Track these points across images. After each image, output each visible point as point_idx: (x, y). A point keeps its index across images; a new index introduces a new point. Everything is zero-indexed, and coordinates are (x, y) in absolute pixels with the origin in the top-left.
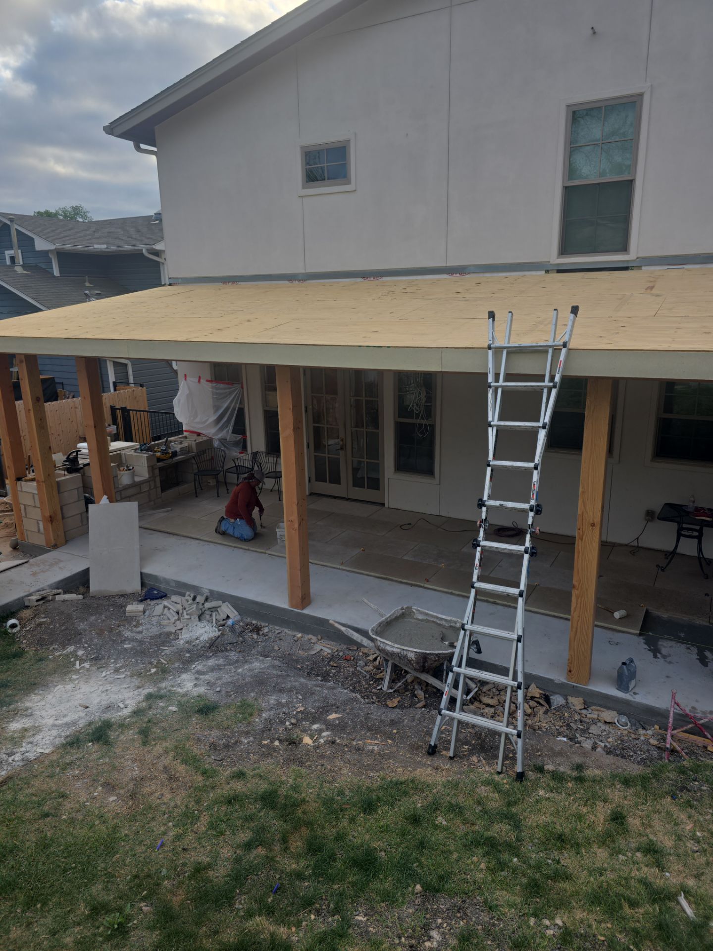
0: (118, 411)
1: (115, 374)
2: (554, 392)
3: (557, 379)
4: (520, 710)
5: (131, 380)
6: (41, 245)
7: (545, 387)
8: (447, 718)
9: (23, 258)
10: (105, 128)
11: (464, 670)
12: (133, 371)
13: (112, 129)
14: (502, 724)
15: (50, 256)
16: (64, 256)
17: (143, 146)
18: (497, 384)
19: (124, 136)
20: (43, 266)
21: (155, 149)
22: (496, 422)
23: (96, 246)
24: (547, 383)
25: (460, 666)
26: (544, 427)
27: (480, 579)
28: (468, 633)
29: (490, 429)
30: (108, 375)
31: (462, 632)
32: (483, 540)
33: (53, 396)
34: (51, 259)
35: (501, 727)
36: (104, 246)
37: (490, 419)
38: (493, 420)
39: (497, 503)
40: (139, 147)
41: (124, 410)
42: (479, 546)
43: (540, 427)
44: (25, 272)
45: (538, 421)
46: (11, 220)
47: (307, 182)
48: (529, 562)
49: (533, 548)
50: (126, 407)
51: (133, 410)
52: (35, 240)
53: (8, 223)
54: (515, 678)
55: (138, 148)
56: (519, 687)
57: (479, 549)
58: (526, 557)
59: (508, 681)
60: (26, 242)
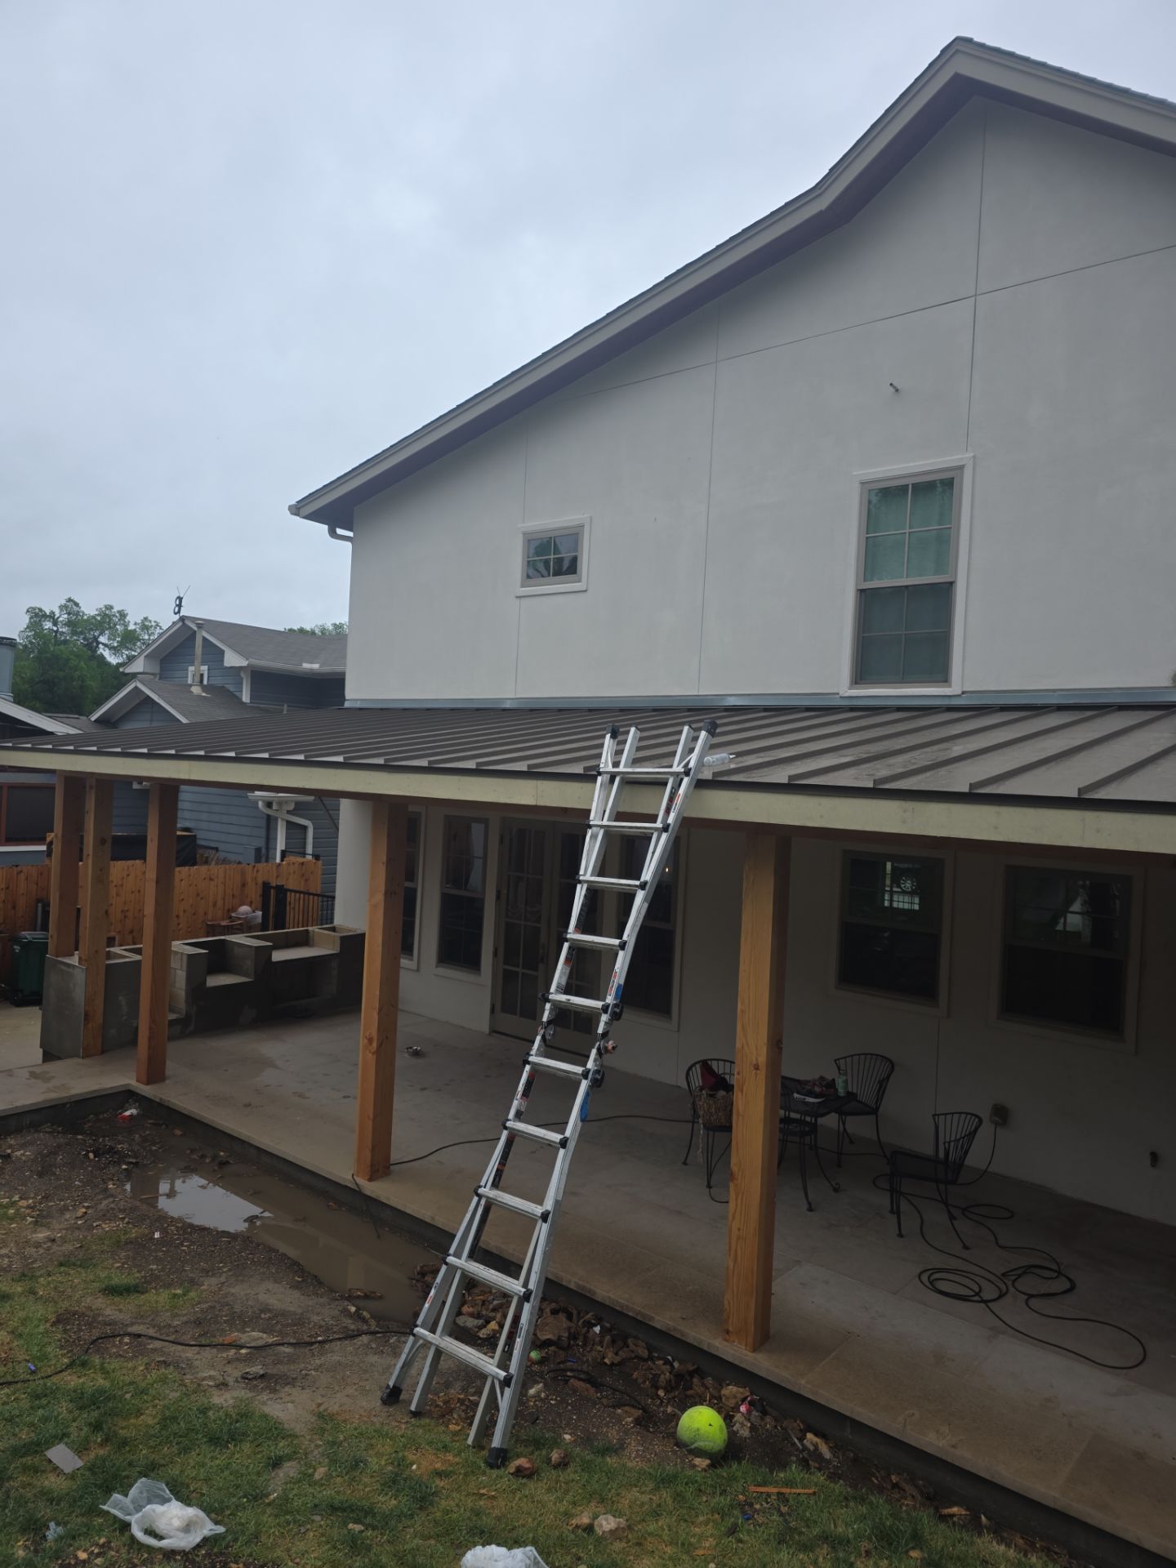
0: (272, 891)
1: (286, 839)
2: (664, 836)
3: (670, 820)
4: (519, 1337)
5: (309, 849)
6: (232, 659)
7: (656, 829)
8: (421, 1342)
9: (208, 677)
10: (290, 508)
11: (463, 1263)
12: (314, 838)
13: (299, 508)
14: (491, 1361)
15: (242, 675)
16: (260, 678)
17: (340, 531)
18: (600, 823)
19: (315, 516)
20: (231, 688)
21: (350, 534)
22: (588, 877)
23: (306, 666)
24: (659, 824)
25: (458, 1255)
26: (643, 886)
27: (519, 1116)
28: (483, 1202)
29: (579, 886)
30: (276, 839)
31: (476, 1199)
32: (537, 1055)
33: (191, 861)
34: (242, 679)
35: (489, 1365)
36: (316, 666)
37: (581, 872)
38: (584, 875)
39: (563, 998)
40: (335, 532)
41: (282, 891)
42: (529, 1063)
43: (636, 886)
44: (204, 694)
45: (639, 879)
46: (200, 626)
47: (528, 577)
48: (587, 1095)
49: (597, 1072)
50: (283, 886)
51: (296, 892)
52: (226, 655)
53: (196, 629)
54: (525, 1285)
55: (333, 533)
56: (526, 1297)
57: (528, 1067)
58: (584, 1085)
59: (515, 1286)
60: (214, 655)
